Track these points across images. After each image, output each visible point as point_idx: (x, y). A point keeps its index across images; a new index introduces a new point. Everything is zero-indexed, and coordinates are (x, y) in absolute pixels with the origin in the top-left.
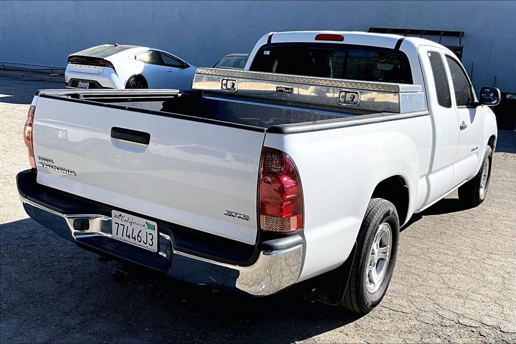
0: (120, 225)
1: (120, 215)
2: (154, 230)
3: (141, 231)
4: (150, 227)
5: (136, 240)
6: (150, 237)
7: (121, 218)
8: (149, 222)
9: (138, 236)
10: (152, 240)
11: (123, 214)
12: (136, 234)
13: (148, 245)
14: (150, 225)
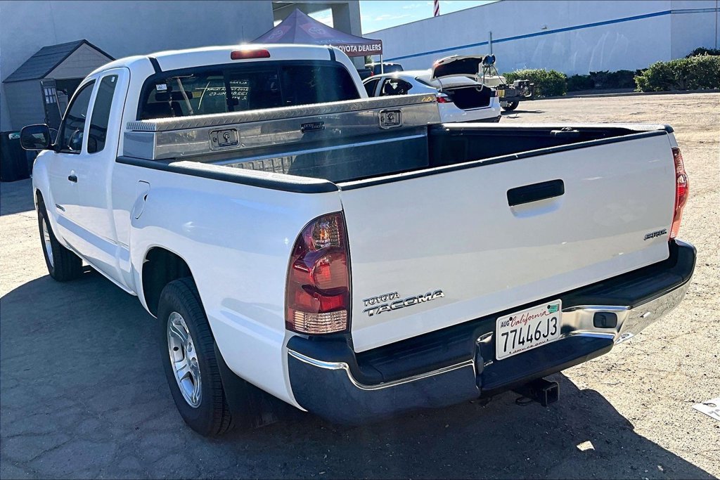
0: (510, 333)
1: (511, 319)
2: (558, 310)
3: (540, 323)
4: (552, 310)
5: (534, 339)
6: (552, 324)
7: (511, 322)
8: (551, 304)
9: (537, 331)
10: (555, 326)
11: (513, 315)
12: (532, 331)
13: (549, 336)
14: (554, 307)
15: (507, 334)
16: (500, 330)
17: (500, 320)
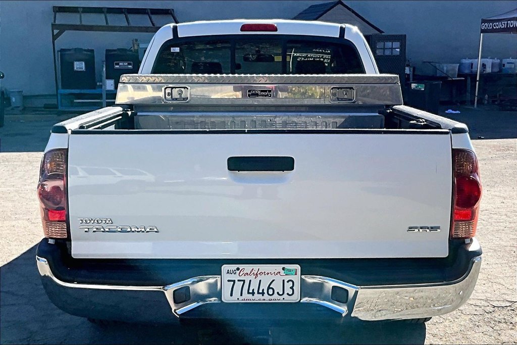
0: (236, 281)
1: (238, 269)
2: (296, 274)
3: (273, 280)
4: (288, 272)
5: (266, 294)
6: (288, 285)
7: (238, 272)
8: (287, 266)
9: (269, 288)
10: (292, 288)
11: (241, 266)
12: (264, 286)
13: (285, 296)
14: (290, 270)
15: (234, 281)
16: (226, 277)
17: (225, 268)
